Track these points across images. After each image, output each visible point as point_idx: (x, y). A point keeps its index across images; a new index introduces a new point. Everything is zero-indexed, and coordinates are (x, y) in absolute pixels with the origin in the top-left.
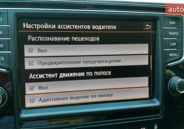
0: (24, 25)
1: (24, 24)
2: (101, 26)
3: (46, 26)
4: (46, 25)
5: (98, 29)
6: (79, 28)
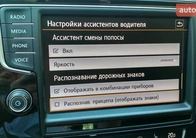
0: (48, 23)
1: (48, 21)
2: (129, 24)
3: (72, 24)
4: (71, 23)
5: (126, 27)
6: (106, 26)
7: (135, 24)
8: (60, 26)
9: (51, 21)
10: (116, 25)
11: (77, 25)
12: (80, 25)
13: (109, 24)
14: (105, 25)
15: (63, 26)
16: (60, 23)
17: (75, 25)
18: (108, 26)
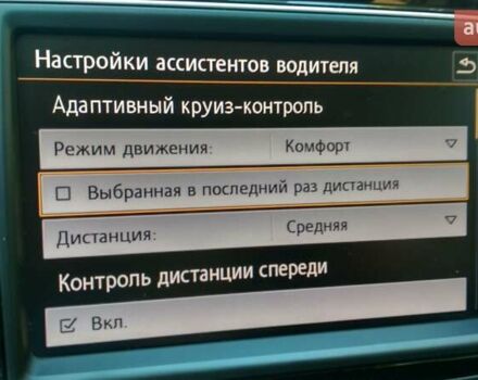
0: (38, 58)
1: (37, 52)
2: (305, 62)
3: (116, 62)
4: (115, 58)
5: (295, 73)
6: (229, 70)
7: (324, 63)
8: (78, 67)
9: (48, 52)
10: (262, 66)
11: (135, 65)
12: (143, 63)
13: (239, 64)
14: (226, 67)
15: (86, 67)
16: (78, 57)
17: (129, 66)
18: (236, 70)
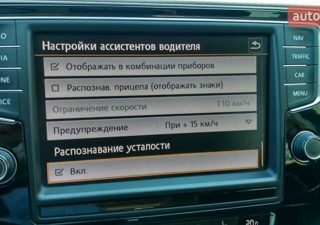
0: (44, 45)
1: (43, 42)
2: (173, 45)
3: (81, 46)
5: (169, 50)
6: (136, 49)
7: (183, 45)
8: (63, 49)
9: (48, 42)
10: (152, 47)
11: (90, 48)
12: (94, 47)
13: (141, 46)
14: (134, 48)
15: (67, 49)
16: (63, 45)
17: (87, 48)
18: (139, 49)
